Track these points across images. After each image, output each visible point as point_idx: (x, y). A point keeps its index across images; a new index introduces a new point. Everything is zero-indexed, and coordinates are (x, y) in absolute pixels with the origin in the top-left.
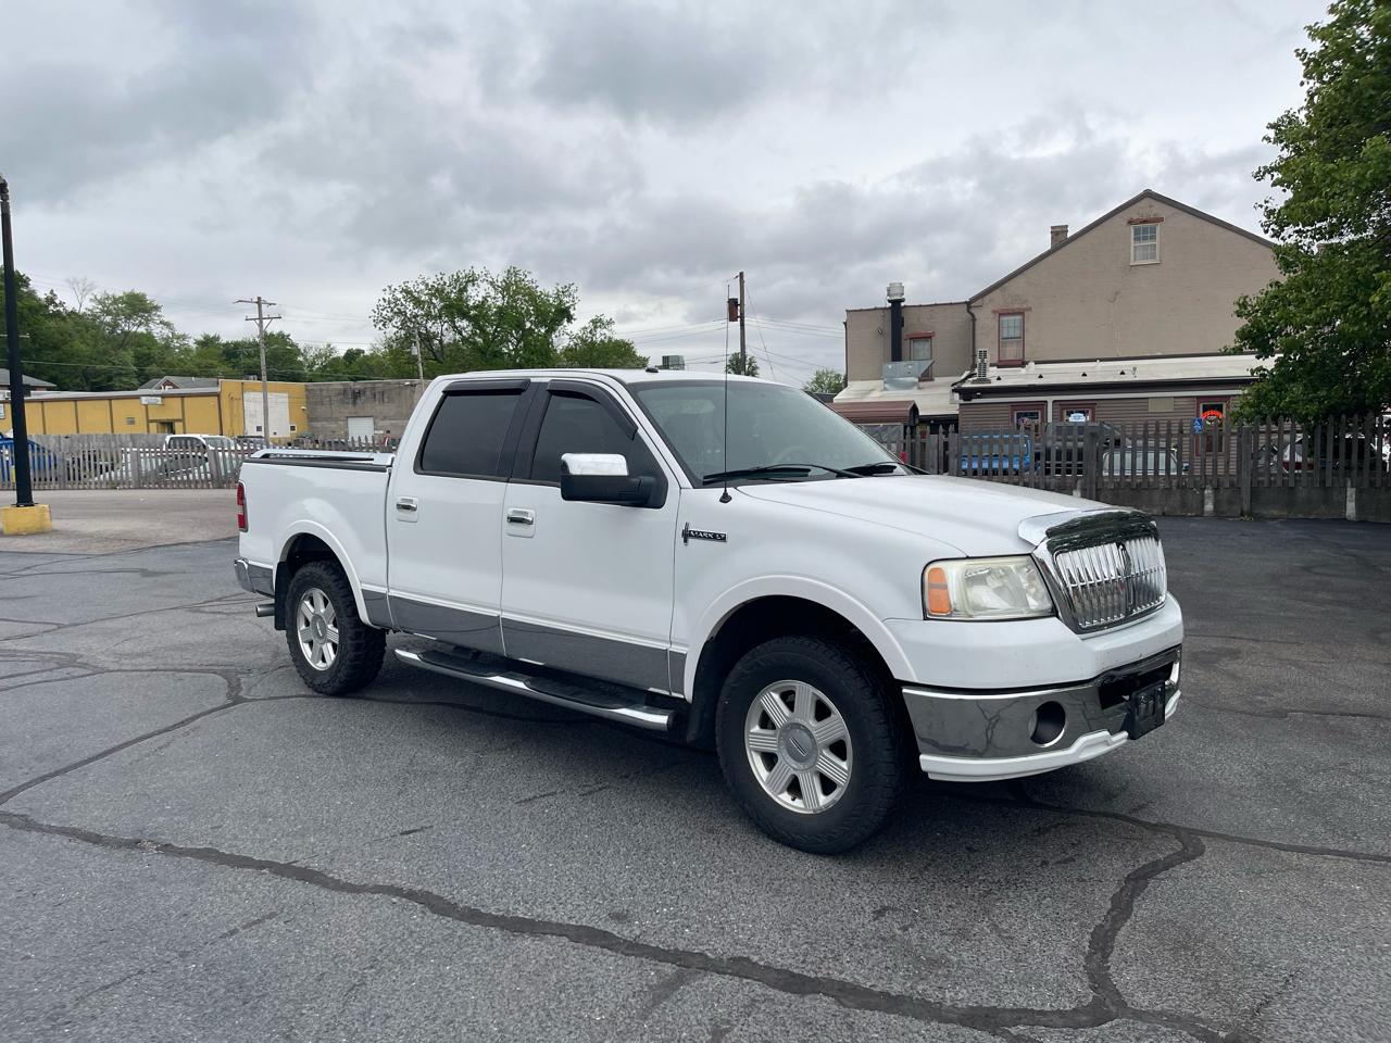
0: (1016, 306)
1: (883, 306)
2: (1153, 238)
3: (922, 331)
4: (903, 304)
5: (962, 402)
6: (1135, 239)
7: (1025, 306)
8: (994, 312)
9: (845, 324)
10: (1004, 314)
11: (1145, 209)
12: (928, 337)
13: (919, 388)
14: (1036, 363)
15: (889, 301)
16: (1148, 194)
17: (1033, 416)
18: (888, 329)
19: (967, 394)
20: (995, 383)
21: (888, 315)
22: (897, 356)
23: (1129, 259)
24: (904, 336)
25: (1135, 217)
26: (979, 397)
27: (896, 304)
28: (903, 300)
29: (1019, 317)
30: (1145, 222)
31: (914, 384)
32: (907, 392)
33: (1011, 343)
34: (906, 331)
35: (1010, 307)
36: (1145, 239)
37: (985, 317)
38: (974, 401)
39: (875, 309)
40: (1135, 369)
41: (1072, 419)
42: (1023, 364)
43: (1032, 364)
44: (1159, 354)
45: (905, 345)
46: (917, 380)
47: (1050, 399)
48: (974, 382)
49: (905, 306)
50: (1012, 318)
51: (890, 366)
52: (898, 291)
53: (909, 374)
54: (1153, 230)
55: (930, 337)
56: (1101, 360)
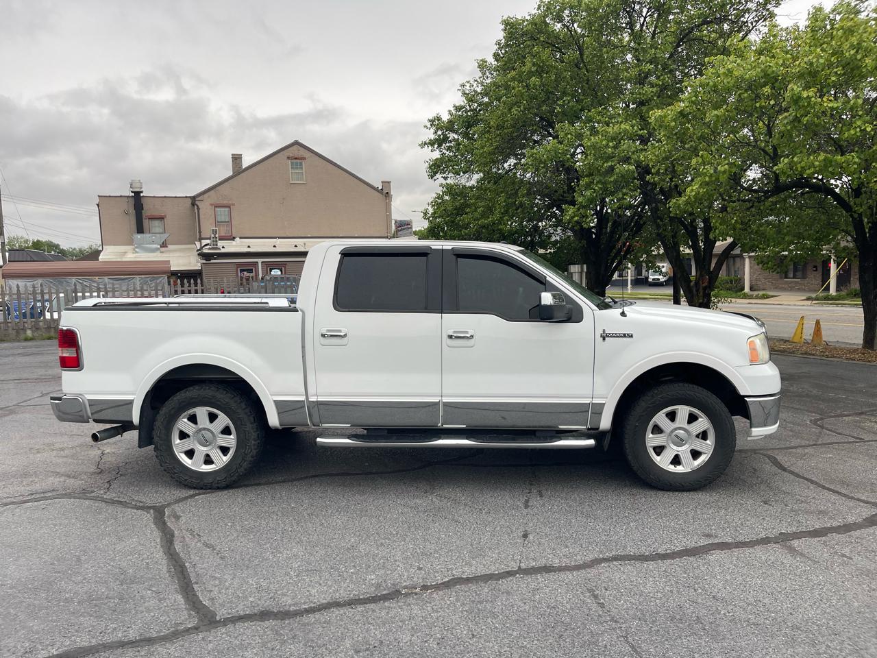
0: (225, 202)
1: (127, 195)
2: (302, 168)
3: (156, 213)
4: (142, 195)
5: (204, 261)
6: (292, 168)
7: (230, 202)
8: (211, 205)
9: (98, 205)
10: (217, 207)
11: (295, 151)
12: (162, 218)
13: (161, 252)
14: (241, 238)
15: (132, 192)
16: (296, 143)
17: (250, 271)
18: (132, 211)
19: (207, 257)
20: (223, 251)
21: (132, 202)
22: (140, 230)
23: (289, 179)
24: (144, 217)
25: (291, 155)
26: (215, 259)
27: (137, 194)
28: (142, 192)
29: (227, 209)
30: (296, 159)
31: (157, 249)
32: (155, 254)
33: (223, 225)
34: (146, 213)
35: (222, 202)
36: (297, 168)
37: (205, 206)
38: (212, 261)
39: (121, 196)
40: (305, 244)
41: (273, 272)
42: (233, 239)
43: (237, 239)
44: (309, 236)
45: (146, 222)
46: (159, 247)
47: (260, 261)
48: (209, 249)
49: (143, 196)
50: (223, 209)
51: (139, 237)
52: (138, 185)
53: (153, 242)
54: (301, 164)
55: (163, 218)
56: (279, 238)
